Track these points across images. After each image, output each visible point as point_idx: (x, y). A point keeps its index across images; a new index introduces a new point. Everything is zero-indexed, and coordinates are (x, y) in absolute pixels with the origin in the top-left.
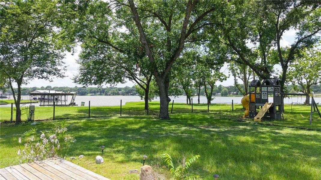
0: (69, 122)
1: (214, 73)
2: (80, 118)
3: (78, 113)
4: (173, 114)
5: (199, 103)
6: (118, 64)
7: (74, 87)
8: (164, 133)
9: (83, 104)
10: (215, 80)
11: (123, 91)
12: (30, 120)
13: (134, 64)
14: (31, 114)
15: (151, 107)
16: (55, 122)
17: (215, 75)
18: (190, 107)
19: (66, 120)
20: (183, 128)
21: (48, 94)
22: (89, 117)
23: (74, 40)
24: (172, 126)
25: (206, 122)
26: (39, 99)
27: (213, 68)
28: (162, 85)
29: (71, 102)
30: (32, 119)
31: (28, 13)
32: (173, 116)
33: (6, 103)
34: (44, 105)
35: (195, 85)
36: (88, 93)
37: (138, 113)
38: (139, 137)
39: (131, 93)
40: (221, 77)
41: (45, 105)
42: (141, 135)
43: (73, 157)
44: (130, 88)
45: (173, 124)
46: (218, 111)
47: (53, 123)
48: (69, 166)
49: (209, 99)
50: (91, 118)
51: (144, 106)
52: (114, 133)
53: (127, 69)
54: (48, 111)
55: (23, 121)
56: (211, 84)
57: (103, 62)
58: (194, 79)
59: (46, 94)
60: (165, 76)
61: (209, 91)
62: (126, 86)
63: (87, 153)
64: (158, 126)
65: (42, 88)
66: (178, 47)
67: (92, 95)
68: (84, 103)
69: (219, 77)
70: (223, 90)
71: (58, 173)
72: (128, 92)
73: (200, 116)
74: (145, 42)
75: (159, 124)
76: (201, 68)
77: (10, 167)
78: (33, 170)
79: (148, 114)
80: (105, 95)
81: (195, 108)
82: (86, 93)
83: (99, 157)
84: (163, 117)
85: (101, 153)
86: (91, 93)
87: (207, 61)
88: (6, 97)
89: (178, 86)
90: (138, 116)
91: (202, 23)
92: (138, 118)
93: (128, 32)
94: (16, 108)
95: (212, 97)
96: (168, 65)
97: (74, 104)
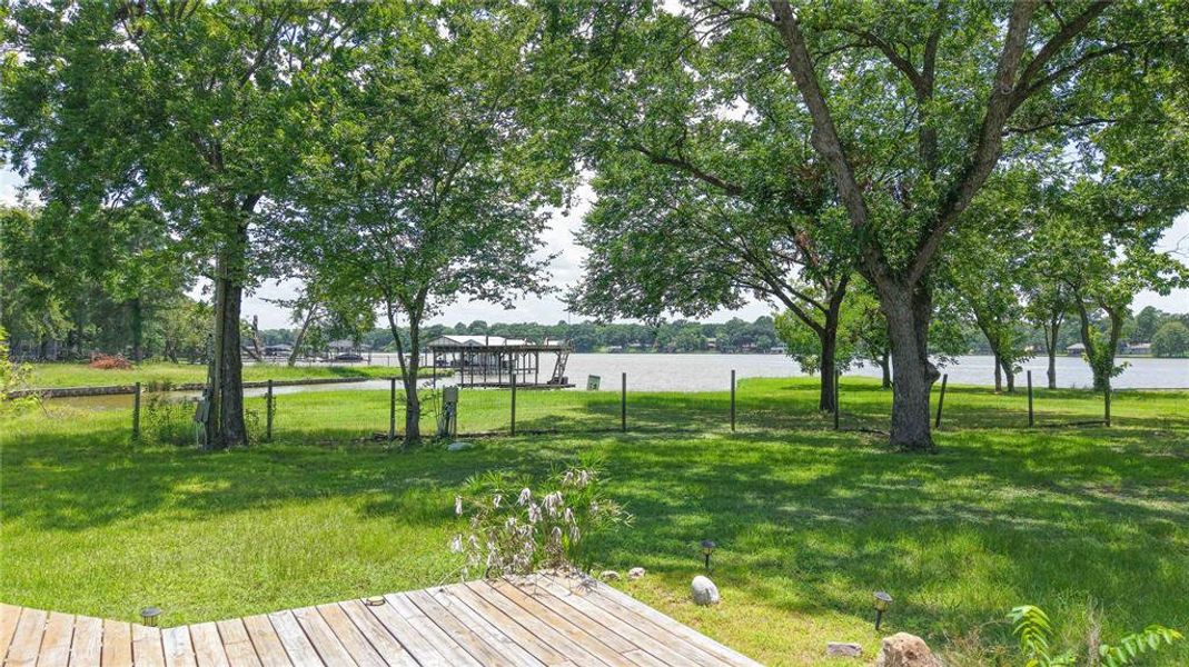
0: (560, 444)
1: (1125, 258)
2: (594, 431)
3: (585, 416)
4: (943, 430)
5: (1052, 387)
6: (715, 241)
7: (556, 323)
8: (927, 507)
9: (594, 381)
10: (1131, 286)
11: (721, 335)
12: (445, 435)
13: (775, 235)
14: (448, 414)
15: (845, 398)
16: (517, 441)
17: (1131, 265)
18: (1019, 404)
19: (549, 436)
20: (1010, 493)
21: (485, 349)
22: (624, 429)
23: (569, 162)
24: (959, 482)
25: (1108, 470)
26: (454, 363)
27: (1122, 236)
28: (904, 312)
29: (554, 374)
30: (451, 430)
31: (442, 88)
32: (948, 439)
33: (363, 375)
34: (472, 385)
35: (1031, 309)
36: (600, 345)
37: (798, 423)
38: (826, 517)
39: (753, 345)
40: (1160, 275)
41: (477, 385)
42: (833, 508)
43: (611, 572)
44: (746, 326)
45: (957, 474)
46: (1154, 422)
47: (513, 447)
48: (618, 606)
49: (1103, 370)
50: (633, 434)
51: (816, 395)
52: (726, 494)
53: (748, 257)
54: (491, 405)
55: (427, 437)
56: (1110, 303)
57: (662, 236)
58: (1026, 288)
59: (478, 348)
60: (915, 275)
61: (1099, 337)
62: (732, 319)
63: (652, 560)
64: (896, 478)
65: (460, 329)
66: (976, 157)
67: (613, 352)
68: (599, 378)
69: (1152, 275)
70: (1163, 331)
71: (591, 627)
72: (742, 339)
73: (1073, 442)
74: (835, 149)
75: (895, 470)
76: (1064, 236)
77: (439, 588)
78: (509, 607)
79: (837, 427)
80: (659, 352)
81: (1040, 407)
82: (594, 343)
83: (701, 582)
84: (910, 443)
85: (704, 565)
86: (609, 344)
87: (1096, 209)
88: (359, 359)
89: (954, 317)
90: (802, 433)
91: (1078, 47)
92: (801, 441)
93: (753, 119)
94: (405, 395)
95: (1118, 362)
96: (931, 234)
97: (564, 381)
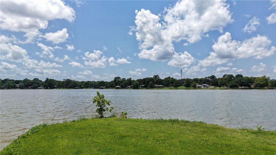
11: (21, 83)
44: (30, 81)
